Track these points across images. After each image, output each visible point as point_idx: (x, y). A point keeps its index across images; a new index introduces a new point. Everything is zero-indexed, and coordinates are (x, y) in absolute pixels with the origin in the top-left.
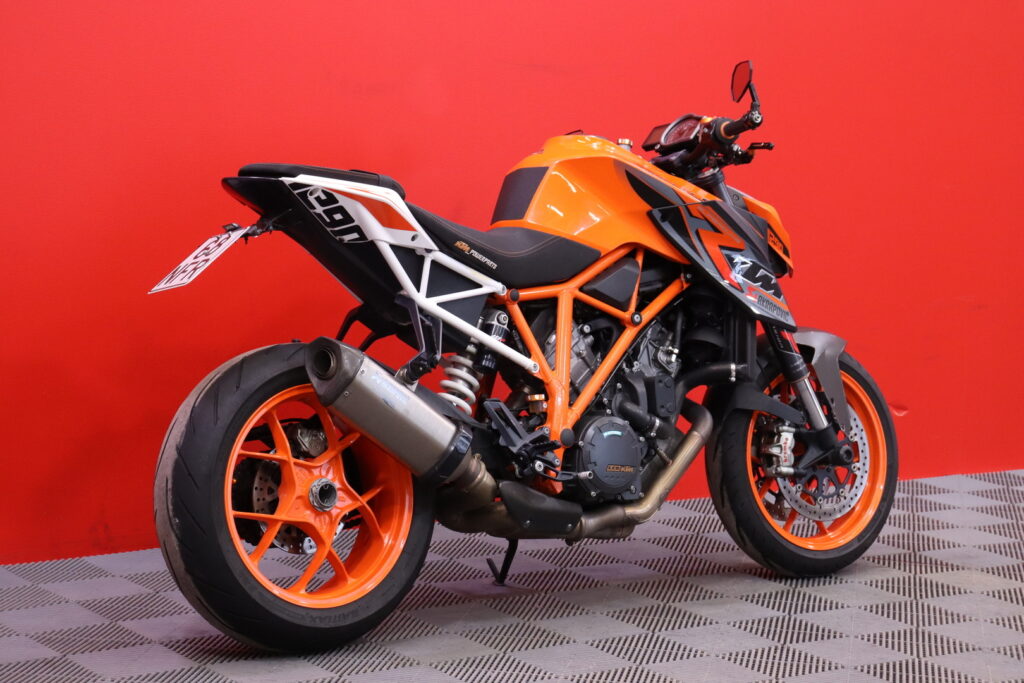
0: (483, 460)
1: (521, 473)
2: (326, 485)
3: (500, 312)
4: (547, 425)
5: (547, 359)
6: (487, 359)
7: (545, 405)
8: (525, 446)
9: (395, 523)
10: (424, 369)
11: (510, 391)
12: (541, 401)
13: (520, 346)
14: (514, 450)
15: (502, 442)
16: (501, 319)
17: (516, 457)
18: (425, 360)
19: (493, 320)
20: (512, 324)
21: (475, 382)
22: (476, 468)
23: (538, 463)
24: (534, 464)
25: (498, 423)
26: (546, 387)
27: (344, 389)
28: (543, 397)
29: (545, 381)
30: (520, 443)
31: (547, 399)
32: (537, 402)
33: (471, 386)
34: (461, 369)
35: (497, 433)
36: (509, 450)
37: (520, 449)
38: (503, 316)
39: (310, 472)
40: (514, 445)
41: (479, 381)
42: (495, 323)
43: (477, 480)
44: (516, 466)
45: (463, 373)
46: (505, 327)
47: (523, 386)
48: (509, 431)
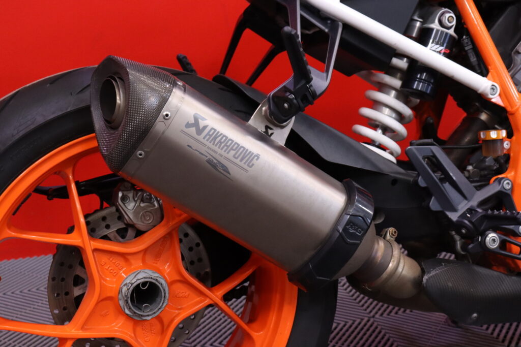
0: (398, 240)
1: (464, 247)
2: (144, 284)
3: (444, 10)
4: (510, 174)
5: (513, 77)
6: (420, 80)
7: (506, 145)
8: (471, 210)
9: (272, 318)
10: (290, 106)
11: (465, 115)
12: (502, 141)
13: (473, 59)
14: (454, 216)
15: (434, 205)
16: (445, 21)
17: (458, 226)
18: (291, 93)
19: (433, 22)
20: (462, 27)
21: (407, 111)
22: (384, 256)
23: (492, 235)
24: (484, 236)
25: (428, 178)
26: (510, 117)
27: (135, 147)
28: (504, 133)
29: (509, 109)
30: (463, 206)
31: (510, 135)
32: (494, 141)
33: (400, 117)
34: (388, 93)
35: (427, 193)
36: (447, 217)
37: (463, 216)
38: (447, 15)
39: (127, 260)
40: (454, 210)
41: (412, 108)
42: (435, 26)
43: (385, 275)
44: (457, 237)
45: (390, 98)
46: (451, 32)
47: (479, 112)
48: (447, 186)
